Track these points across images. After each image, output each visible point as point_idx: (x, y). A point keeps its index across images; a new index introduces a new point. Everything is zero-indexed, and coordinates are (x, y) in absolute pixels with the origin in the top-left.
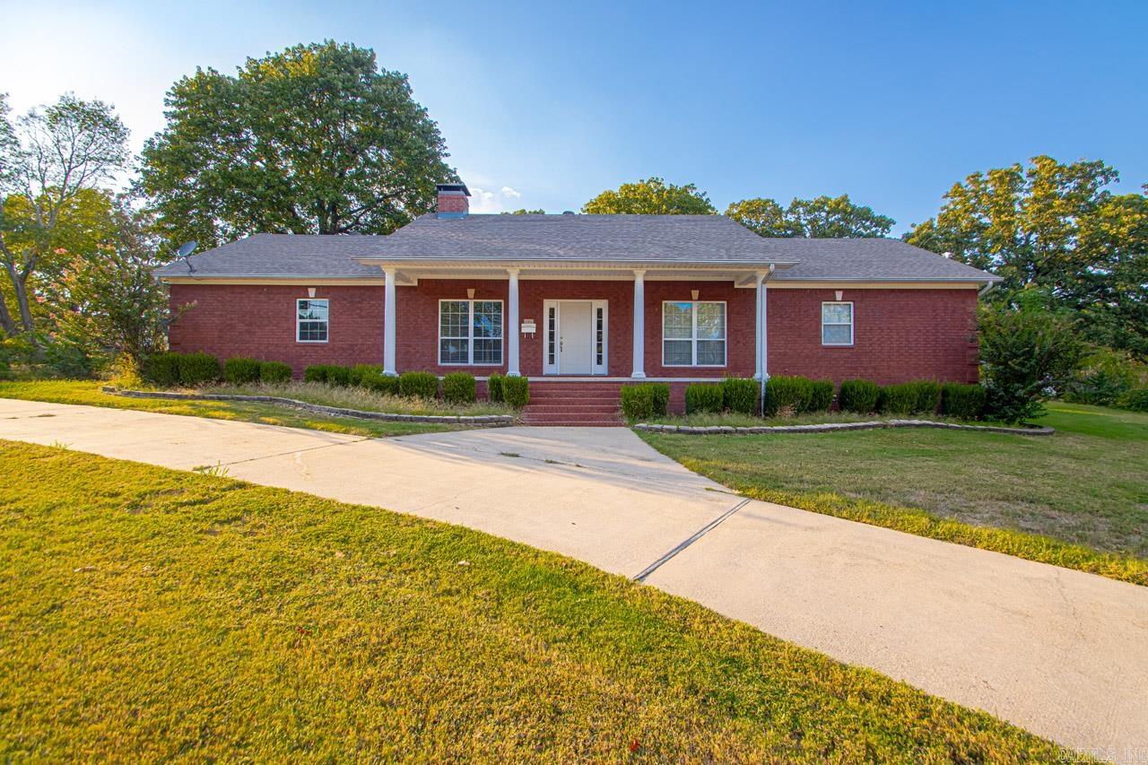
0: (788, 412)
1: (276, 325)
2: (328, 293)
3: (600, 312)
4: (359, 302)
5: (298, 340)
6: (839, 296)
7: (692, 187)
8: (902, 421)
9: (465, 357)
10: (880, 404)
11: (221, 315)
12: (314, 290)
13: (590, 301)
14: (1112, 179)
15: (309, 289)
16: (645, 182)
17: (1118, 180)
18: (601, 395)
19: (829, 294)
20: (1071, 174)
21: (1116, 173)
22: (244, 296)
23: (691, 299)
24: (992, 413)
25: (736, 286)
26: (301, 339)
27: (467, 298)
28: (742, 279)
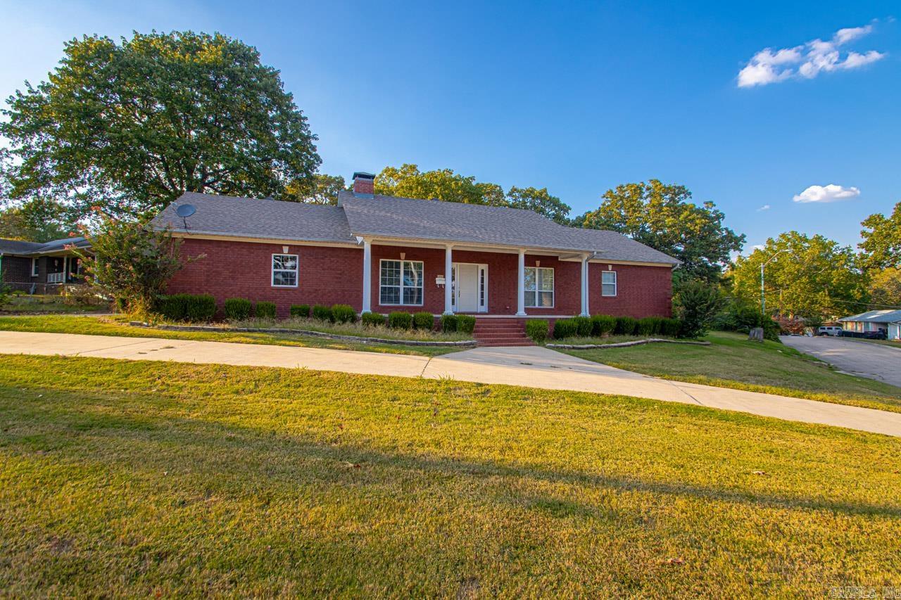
0: (606, 335)
1: (256, 273)
2: (298, 251)
3: (483, 271)
4: (322, 259)
5: (272, 285)
6: (610, 267)
7: (473, 178)
8: (656, 339)
9: (397, 300)
10: (637, 331)
11: (208, 264)
12: (287, 247)
13: (477, 264)
14: (688, 197)
15: (284, 247)
16: (442, 171)
17: (691, 197)
18: (508, 327)
19: (605, 266)
20: (667, 190)
21: (690, 194)
22: (228, 249)
23: (535, 266)
24: (684, 334)
25: (559, 260)
26: (274, 284)
27: (400, 259)
28: (562, 256)
